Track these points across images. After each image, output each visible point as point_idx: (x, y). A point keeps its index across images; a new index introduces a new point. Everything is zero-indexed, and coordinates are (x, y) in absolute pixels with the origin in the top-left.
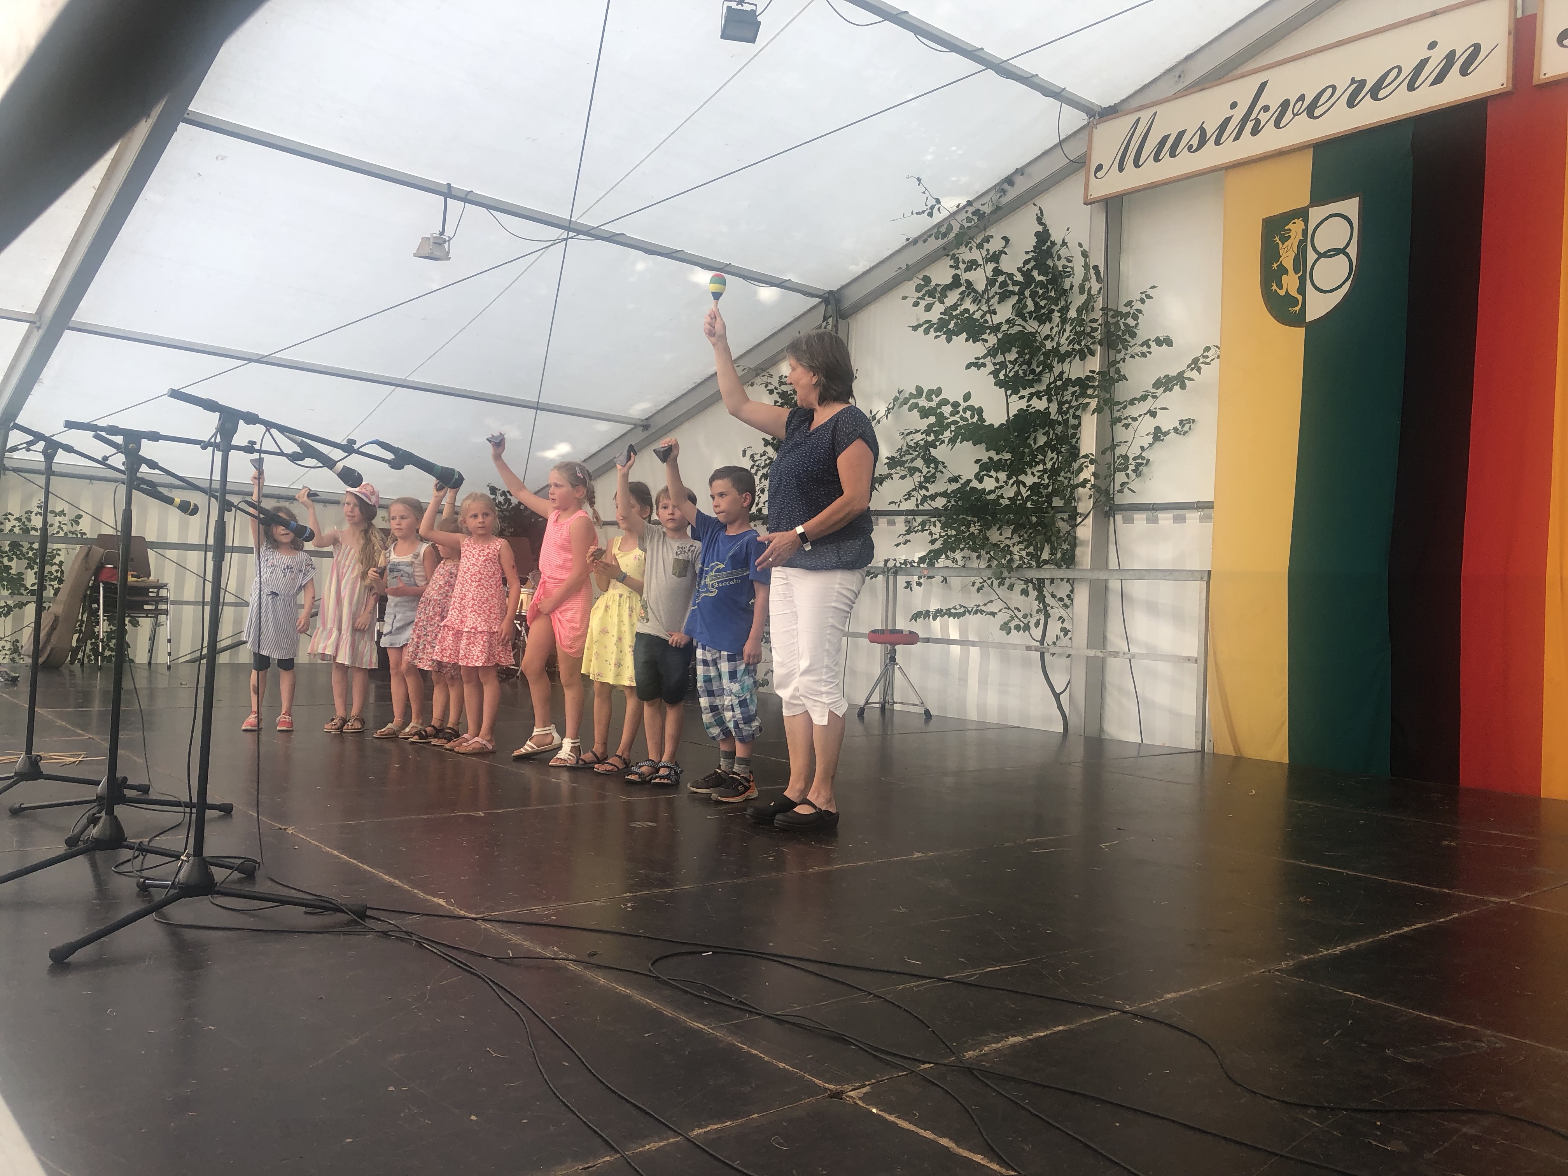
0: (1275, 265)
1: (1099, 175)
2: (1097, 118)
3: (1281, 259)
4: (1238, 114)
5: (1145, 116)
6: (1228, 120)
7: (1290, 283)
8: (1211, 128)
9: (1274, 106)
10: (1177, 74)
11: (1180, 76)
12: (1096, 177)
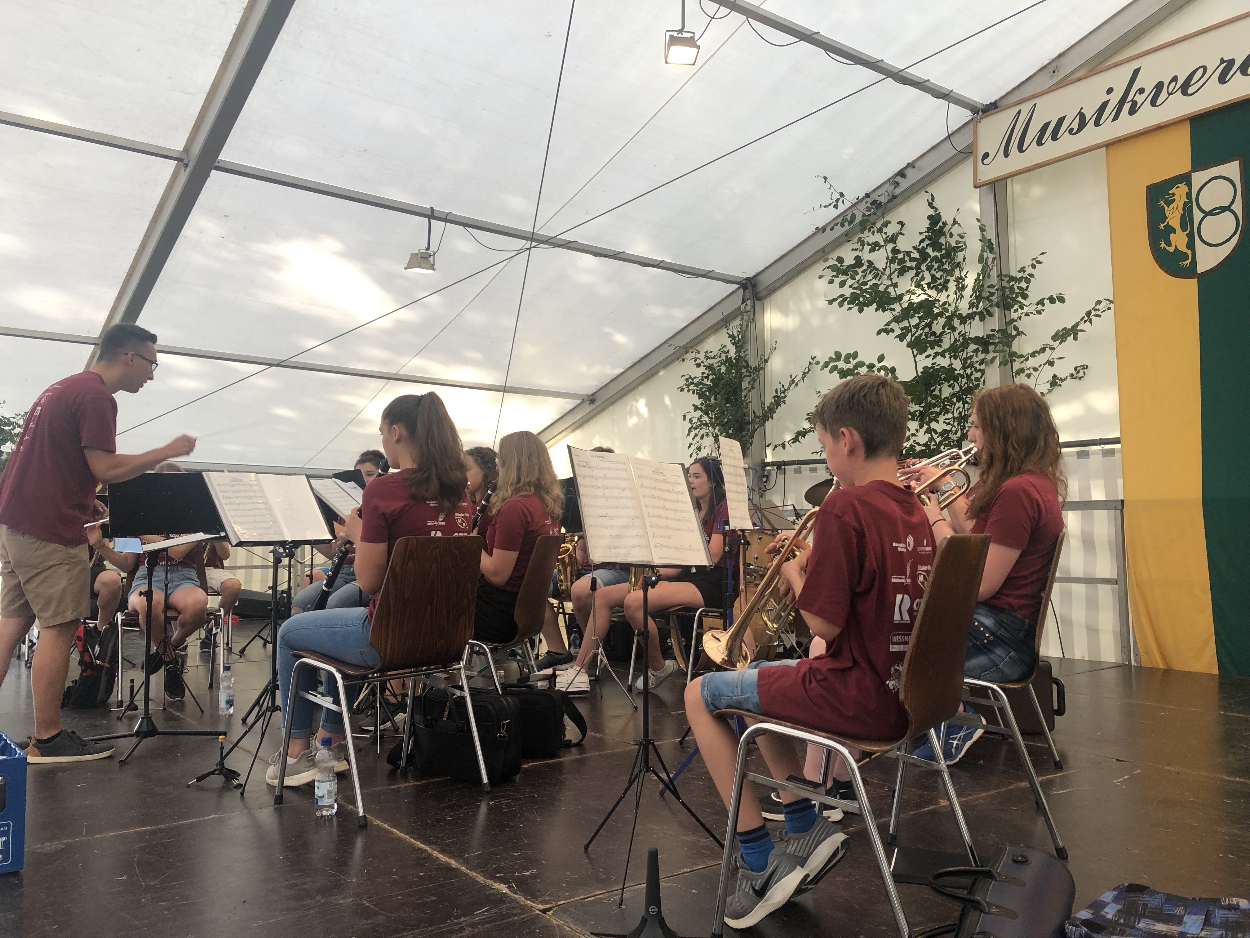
0: (1162, 226)
1: (985, 161)
2: (980, 113)
3: (1167, 220)
4: (1115, 98)
5: (1026, 108)
6: (1105, 105)
7: (1179, 240)
8: (1090, 113)
9: (1149, 88)
10: (1051, 71)
11: (1054, 72)
12: (983, 164)
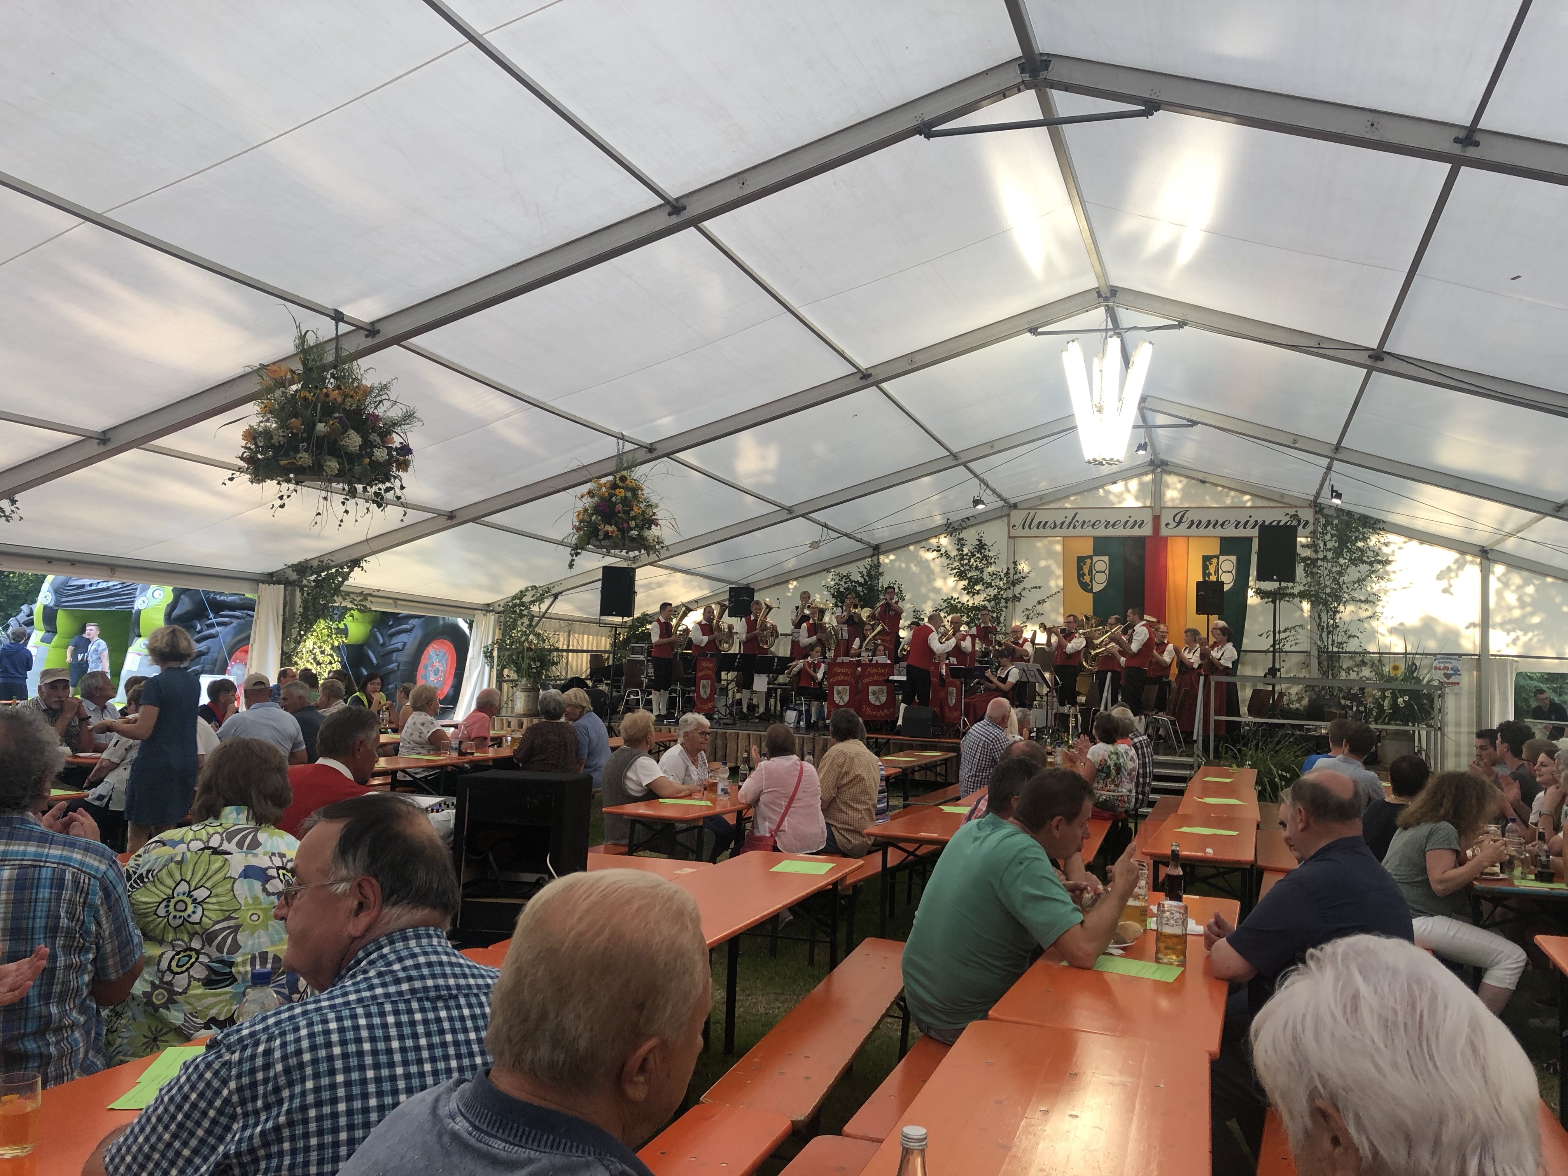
0: (1081, 572)
1: (1014, 528)
2: (1012, 507)
3: (1083, 570)
4: (1068, 521)
5: (1033, 512)
6: (1064, 522)
7: (1087, 579)
8: (1058, 523)
9: (1081, 521)
10: (1040, 499)
